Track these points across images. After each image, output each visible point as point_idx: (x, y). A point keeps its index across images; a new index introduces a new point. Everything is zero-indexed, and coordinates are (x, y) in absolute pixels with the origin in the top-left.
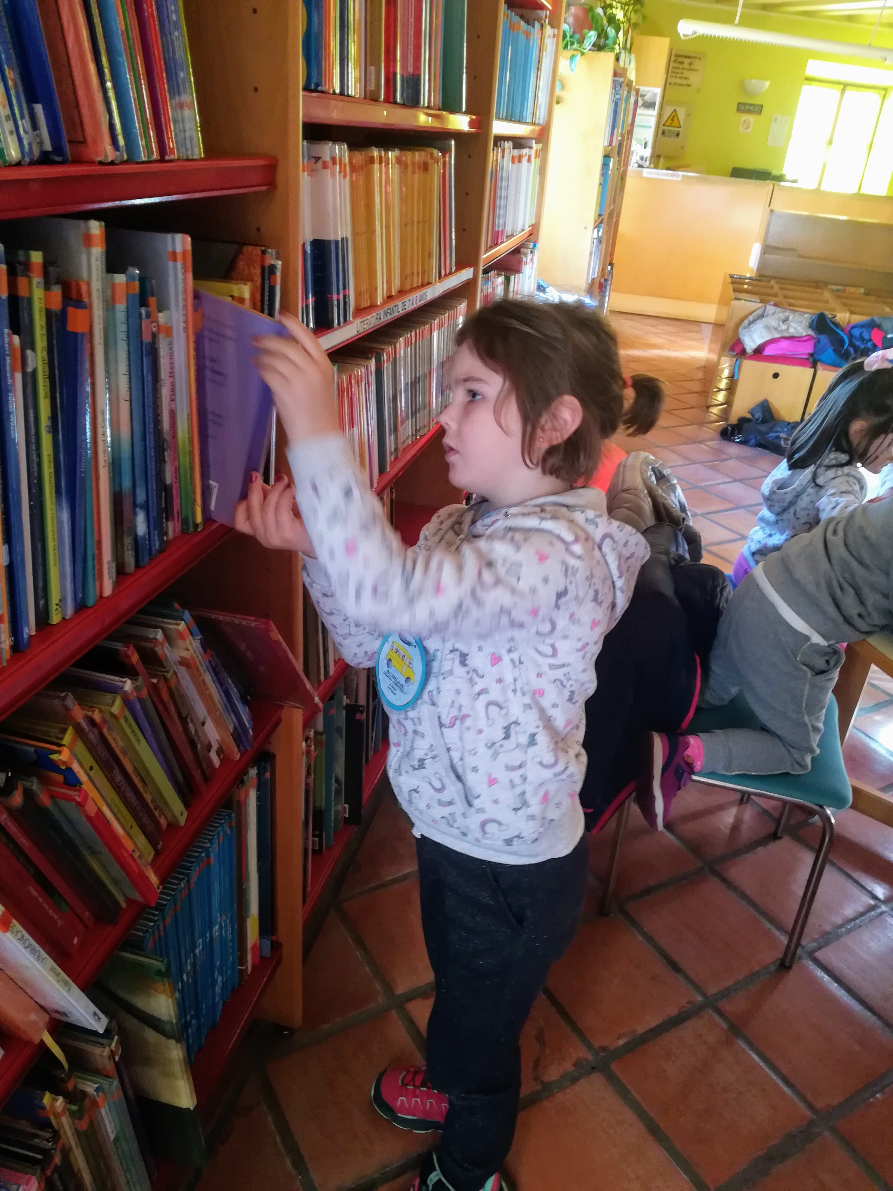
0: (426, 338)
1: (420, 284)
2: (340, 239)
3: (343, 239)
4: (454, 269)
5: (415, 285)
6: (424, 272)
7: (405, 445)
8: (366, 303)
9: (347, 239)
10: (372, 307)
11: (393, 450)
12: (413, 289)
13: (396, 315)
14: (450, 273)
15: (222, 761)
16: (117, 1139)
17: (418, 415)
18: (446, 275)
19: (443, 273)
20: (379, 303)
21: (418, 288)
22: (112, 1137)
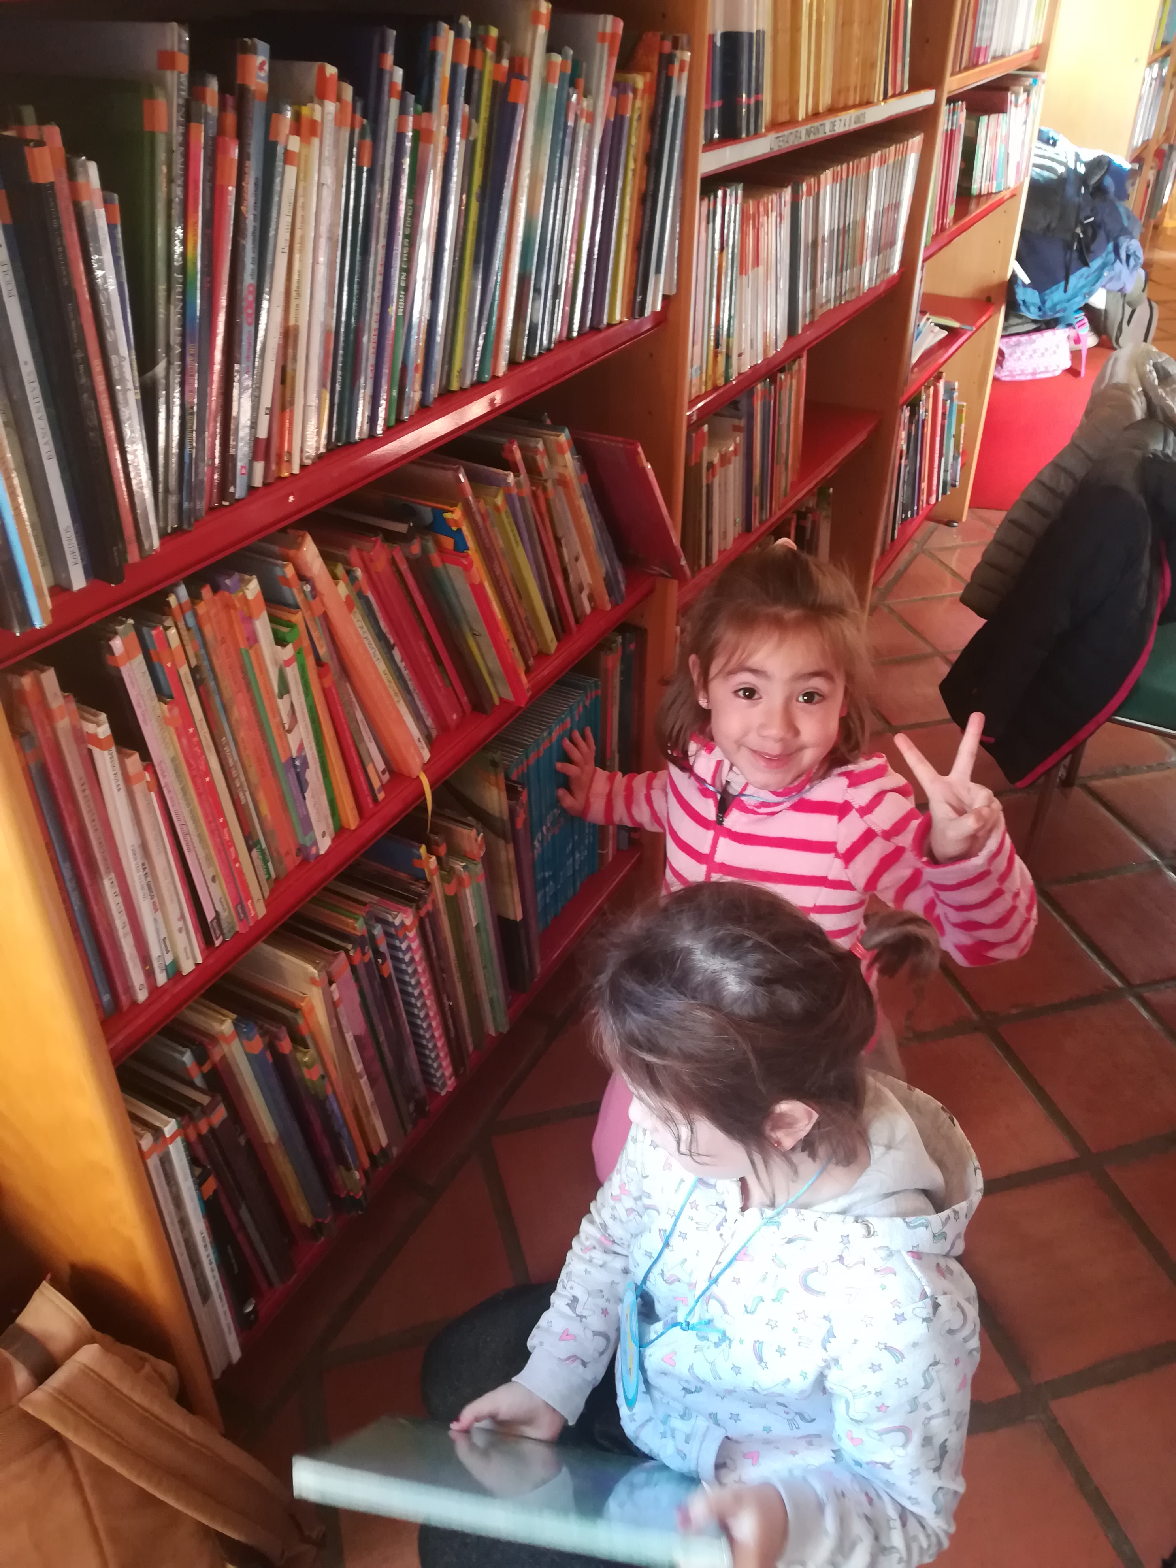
0: (862, 174)
1: (857, 102)
2: (754, 31)
3: (758, 32)
4: (906, 88)
5: (851, 103)
6: (863, 87)
7: (825, 310)
8: (784, 117)
9: (764, 32)
10: (792, 122)
11: (808, 310)
12: (846, 108)
13: (821, 135)
14: (901, 94)
15: (592, 608)
16: (477, 926)
17: (844, 273)
18: (894, 96)
19: (890, 93)
20: (800, 119)
21: (854, 107)
22: (474, 924)
